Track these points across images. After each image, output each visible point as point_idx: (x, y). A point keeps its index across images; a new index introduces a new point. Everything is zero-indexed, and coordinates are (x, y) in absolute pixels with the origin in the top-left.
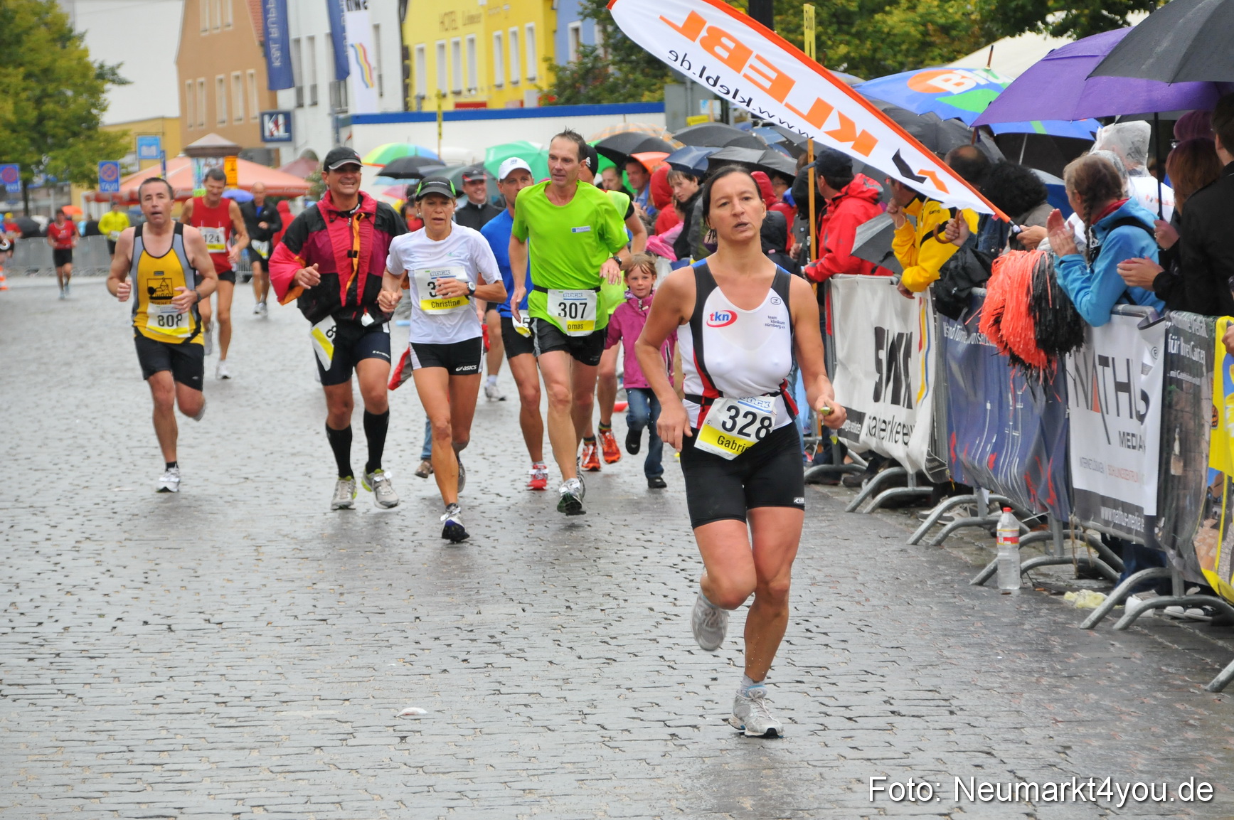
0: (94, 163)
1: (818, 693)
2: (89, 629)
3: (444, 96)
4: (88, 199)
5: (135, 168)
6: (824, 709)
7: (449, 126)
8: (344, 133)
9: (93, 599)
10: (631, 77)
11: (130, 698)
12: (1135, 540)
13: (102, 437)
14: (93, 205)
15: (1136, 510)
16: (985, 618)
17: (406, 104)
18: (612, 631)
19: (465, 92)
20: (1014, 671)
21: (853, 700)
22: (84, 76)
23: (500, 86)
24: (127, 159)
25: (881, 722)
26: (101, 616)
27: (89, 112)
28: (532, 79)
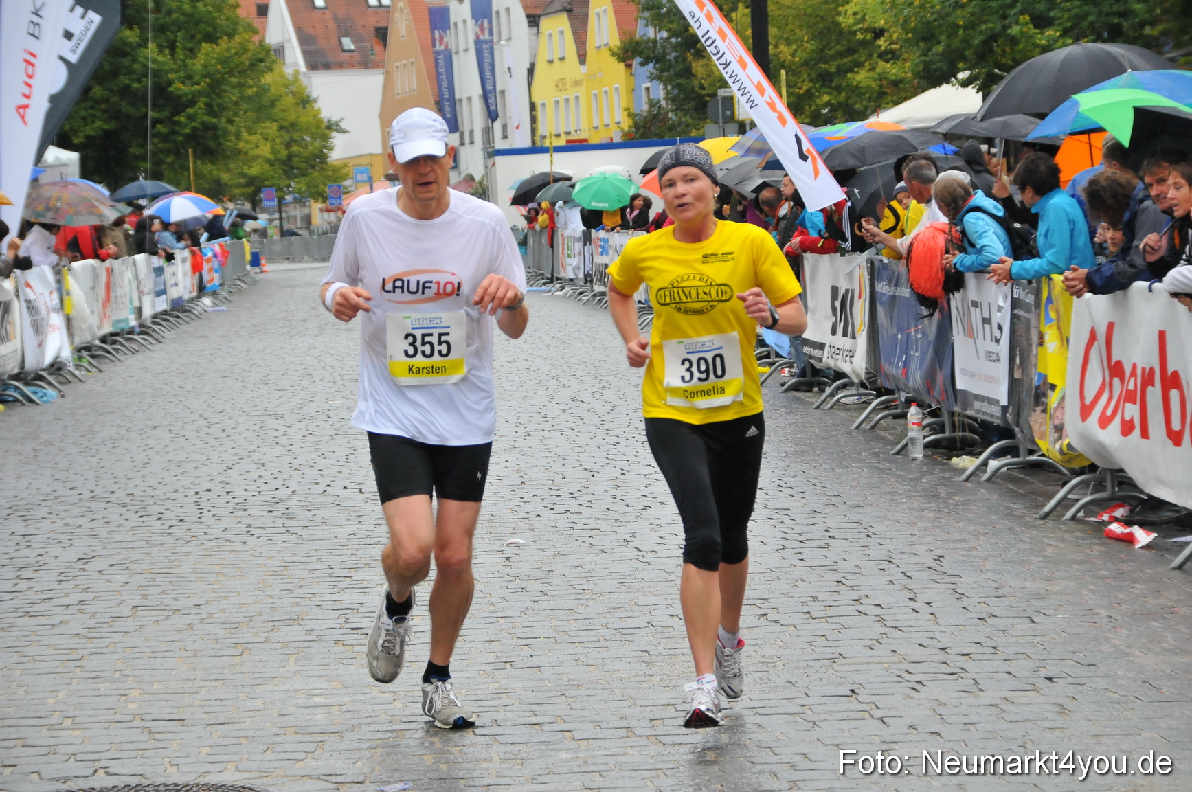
0: (326, 185)
1: (782, 525)
2: (309, 492)
3: (558, 136)
4: (321, 210)
5: (353, 189)
6: (784, 535)
7: (557, 156)
8: (490, 162)
9: (312, 473)
10: (683, 119)
11: (333, 535)
12: (997, 422)
13: (324, 368)
14: (325, 214)
15: (997, 402)
16: (898, 476)
17: (533, 142)
18: (650, 489)
19: (573, 132)
20: (912, 509)
21: (804, 529)
22: (318, 127)
23: (597, 128)
24: (347, 183)
25: (822, 543)
26: (317, 484)
27: (322, 152)
28: (619, 123)
